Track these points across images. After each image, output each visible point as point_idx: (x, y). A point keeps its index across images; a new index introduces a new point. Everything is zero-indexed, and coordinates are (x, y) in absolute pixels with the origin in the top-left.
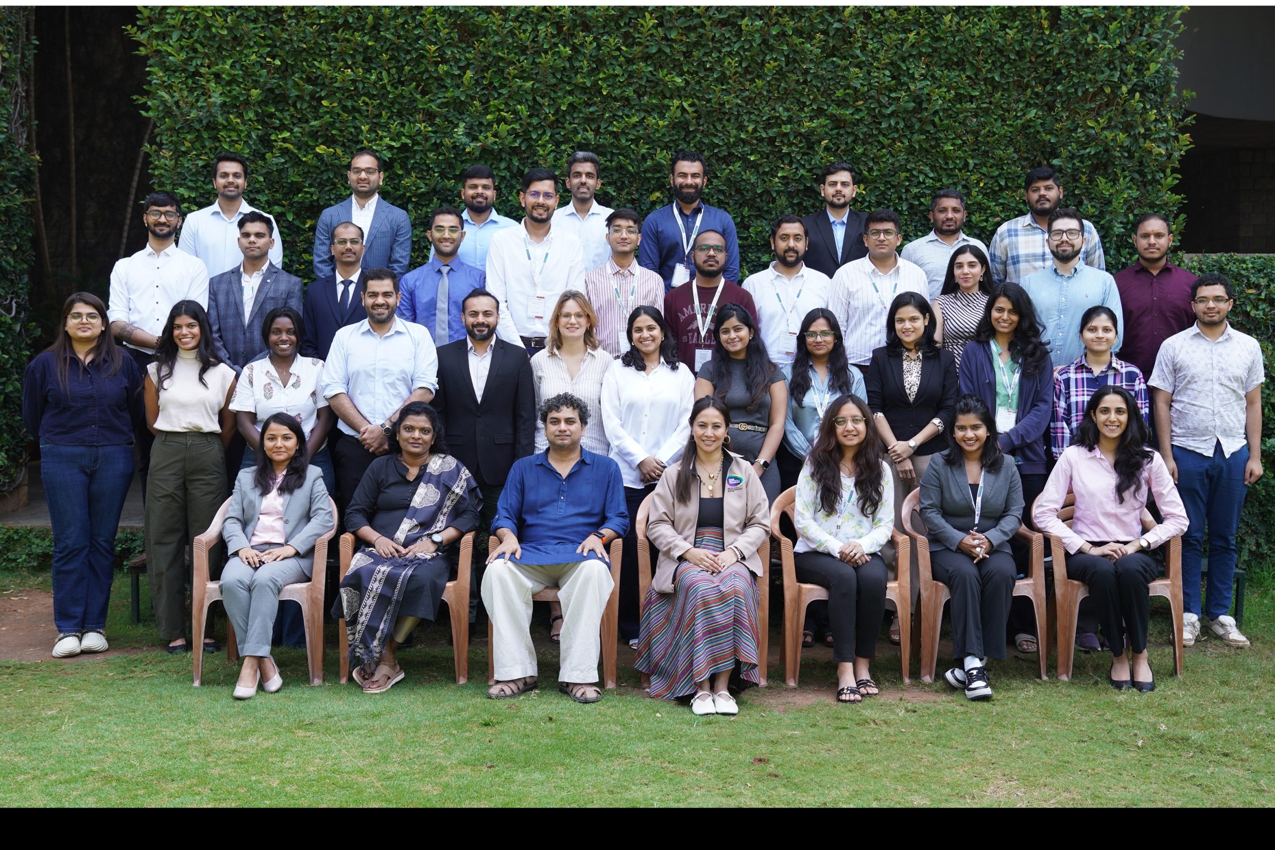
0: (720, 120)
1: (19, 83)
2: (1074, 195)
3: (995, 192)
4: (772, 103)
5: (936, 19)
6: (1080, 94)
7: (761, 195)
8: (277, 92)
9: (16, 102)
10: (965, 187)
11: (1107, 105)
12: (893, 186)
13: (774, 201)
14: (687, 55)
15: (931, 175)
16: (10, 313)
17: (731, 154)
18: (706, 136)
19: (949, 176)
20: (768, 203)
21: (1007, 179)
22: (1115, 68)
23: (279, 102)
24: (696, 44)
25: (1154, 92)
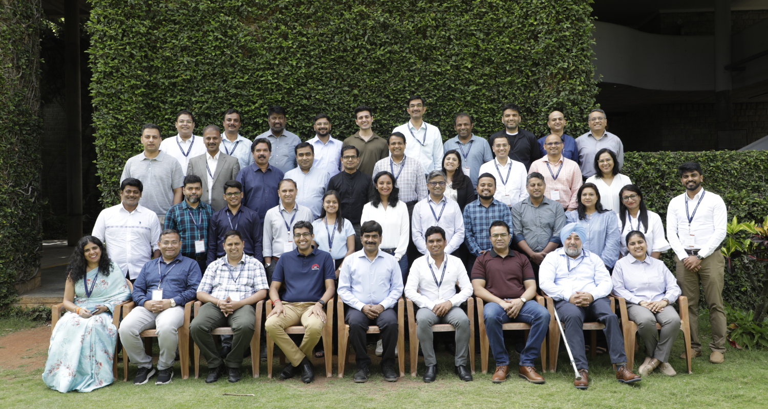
0: (371, 91)
1: (34, 80)
4: (396, 82)
5: (477, 38)
6: (548, 74)
8: (154, 82)
9: (33, 90)
11: (563, 78)
14: (354, 60)
16: (28, 192)
17: (376, 108)
18: (364, 98)
22: (564, 62)
23: (155, 86)
24: (358, 54)
25: (586, 73)
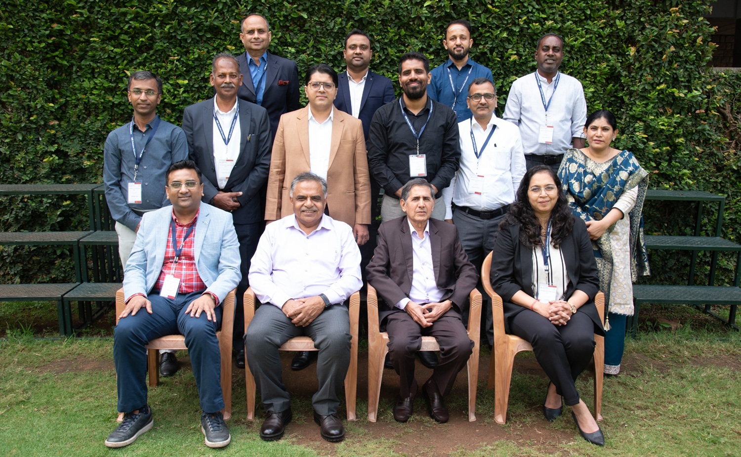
2: (640, 23)
3: (581, 21)
7: (413, 20)
10: (560, 16)
12: (510, 15)
13: (422, 25)
15: (537, 7)
19: (550, 8)
20: (419, 26)
21: (591, 10)
